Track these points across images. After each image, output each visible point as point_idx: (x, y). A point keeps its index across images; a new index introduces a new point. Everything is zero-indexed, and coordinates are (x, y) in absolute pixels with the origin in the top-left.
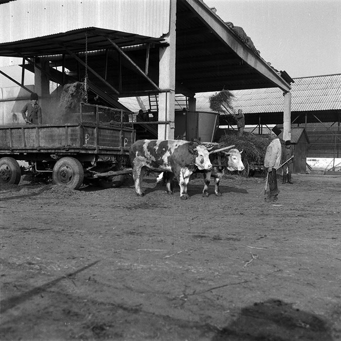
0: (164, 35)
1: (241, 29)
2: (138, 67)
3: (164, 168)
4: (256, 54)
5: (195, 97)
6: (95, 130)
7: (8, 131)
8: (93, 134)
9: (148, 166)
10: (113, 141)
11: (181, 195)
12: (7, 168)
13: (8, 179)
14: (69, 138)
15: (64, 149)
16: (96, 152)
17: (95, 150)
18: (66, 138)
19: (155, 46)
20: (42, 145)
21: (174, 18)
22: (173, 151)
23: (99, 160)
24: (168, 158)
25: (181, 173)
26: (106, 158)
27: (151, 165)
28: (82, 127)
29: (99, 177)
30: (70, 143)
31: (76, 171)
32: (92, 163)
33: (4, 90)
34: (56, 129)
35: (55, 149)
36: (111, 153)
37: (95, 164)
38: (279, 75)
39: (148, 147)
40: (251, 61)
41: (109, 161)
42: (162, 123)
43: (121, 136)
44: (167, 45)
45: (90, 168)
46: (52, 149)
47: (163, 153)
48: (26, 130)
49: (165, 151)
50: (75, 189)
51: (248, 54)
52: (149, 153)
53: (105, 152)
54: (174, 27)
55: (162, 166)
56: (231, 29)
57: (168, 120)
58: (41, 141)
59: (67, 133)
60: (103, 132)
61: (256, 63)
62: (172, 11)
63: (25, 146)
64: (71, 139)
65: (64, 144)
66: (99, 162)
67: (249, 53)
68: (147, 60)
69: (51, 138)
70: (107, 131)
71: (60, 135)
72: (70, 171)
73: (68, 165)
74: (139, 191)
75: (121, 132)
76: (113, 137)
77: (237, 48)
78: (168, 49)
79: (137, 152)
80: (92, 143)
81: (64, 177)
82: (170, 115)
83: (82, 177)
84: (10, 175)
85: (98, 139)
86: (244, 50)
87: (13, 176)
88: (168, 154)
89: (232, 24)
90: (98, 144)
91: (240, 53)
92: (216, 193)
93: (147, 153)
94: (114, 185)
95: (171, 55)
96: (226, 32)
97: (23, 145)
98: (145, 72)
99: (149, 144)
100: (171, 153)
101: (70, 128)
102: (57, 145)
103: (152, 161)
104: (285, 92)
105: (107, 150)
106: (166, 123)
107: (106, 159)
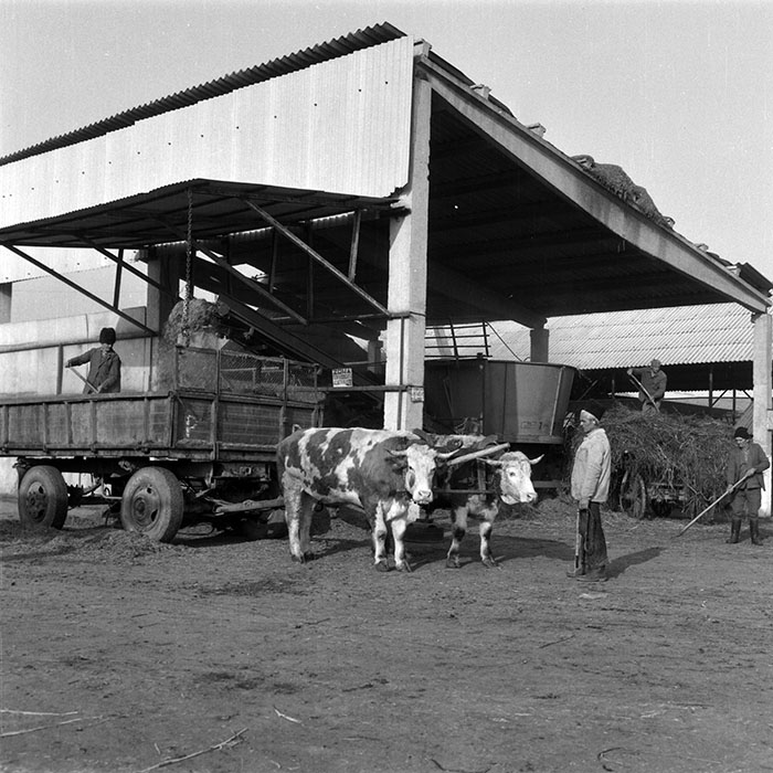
0: (397, 189)
1: (618, 170)
2: (327, 264)
3: (341, 495)
4: (663, 227)
5: (546, 327)
6: (213, 405)
7: (42, 408)
8: (206, 415)
9: (308, 490)
10: (260, 431)
11: (378, 560)
12: (41, 490)
13: (41, 513)
14: (152, 423)
15: (139, 449)
16: (212, 456)
17: (210, 451)
18: (146, 428)
19: (379, 218)
20: (101, 440)
21: (424, 151)
22: (361, 456)
23: (223, 474)
24: (350, 471)
25: (379, 510)
26: (242, 469)
27: (313, 488)
28: (175, 399)
29: (228, 514)
30: (151, 437)
31: (164, 499)
32: (208, 482)
33: (91, 318)
34: (127, 403)
35: (124, 449)
36: (253, 458)
37: (213, 485)
38: (735, 273)
39: (308, 446)
40: (649, 243)
41: (249, 478)
43: (282, 420)
44: (405, 212)
45: (201, 493)
46: (119, 449)
47: (336, 459)
48: (73, 405)
49: (343, 456)
50: (162, 541)
51: (639, 227)
52: (308, 459)
53: (240, 457)
54: (423, 172)
55: (334, 491)
56: (587, 170)
57: (406, 382)
58: (99, 431)
59: (147, 413)
60: (232, 411)
61: (662, 247)
62: (417, 137)
63: (71, 442)
64: (155, 427)
65: (141, 437)
66: (225, 478)
67: (642, 225)
68: (355, 246)
69: (117, 423)
70: (245, 408)
71: (133, 418)
72: (153, 498)
73: (151, 484)
74: (296, 549)
75: (282, 411)
76: (261, 421)
77: (607, 214)
78: (408, 219)
79: (287, 458)
80: (205, 436)
81: (142, 511)
82: (411, 370)
83: (180, 512)
84: (46, 505)
85: (219, 428)
86: (626, 216)
87: (51, 508)
88: (348, 463)
89: (589, 159)
90: (218, 437)
91: (617, 223)
92: (484, 557)
93: (305, 460)
94: (270, 532)
95: (415, 234)
96: (573, 178)
97: (67, 442)
98: (346, 274)
100: (356, 461)
101: (153, 402)
102: (128, 440)
103: (315, 479)
104: (757, 314)
105: (244, 452)
106: (402, 389)
107: (241, 472)
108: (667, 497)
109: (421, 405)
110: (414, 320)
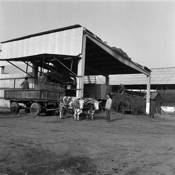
0: (80, 54)
1: (121, 49)
2: (67, 67)
3: (70, 108)
4: (129, 60)
5: (109, 77)
6: (47, 92)
7: (15, 92)
8: (46, 94)
9: (64, 107)
10: (54, 97)
11: (75, 119)
12: (15, 106)
13: (15, 110)
14: (36, 95)
15: (34, 99)
16: (46, 101)
17: (46, 100)
18: (35, 95)
19: (76, 59)
20: (27, 97)
21: (84, 47)
22: (73, 101)
23: (48, 104)
24: (71, 104)
25: (75, 110)
26: (51, 103)
27: (65, 107)
28: (40, 91)
29: (49, 111)
30: (36, 97)
31: (38, 108)
32: (45, 105)
33: (21, 74)
34: (32, 91)
35: (31, 99)
36: (53, 101)
37: (46, 106)
38: (143, 68)
39: (65, 100)
40: (126, 63)
41: (52, 105)
42: (78, 90)
43: (58, 95)
44: (81, 58)
45: (44, 107)
46: (30, 99)
47: (70, 102)
48: (21, 91)
49: (70, 101)
50: (37, 115)
51: (125, 60)
52: (65, 102)
53: (51, 101)
54: (84, 51)
55: (69, 107)
56: (115, 50)
57: (80, 88)
58: (26, 96)
59: (35, 93)
60: (50, 93)
61: (129, 64)
62: (83, 45)
63: (21, 98)
64: (37, 96)
65: (34, 97)
66: (48, 105)
67: (125, 59)
68: (72, 64)
69: (30, 95)
70: (52, 93)
71: (33, 94)
72: (36, 108)
73: (35, 105)
74: (61, 117)
75: (58, 93)
76: (55, 95)
77: (118, 58)
78: (81, 59)
79: (61, 101)
80: (45, 97)
81: (34, 110)
82: (81, 86)
83: (40, 110)
84: (16, 109)
85: (48, 96)
86: (122, 58)
87: (17, 109)
89: (115, 47)
90: (47, 98)
91: (121, 59)
92: (92, 119)
93: (64, 102)
94: (56, 114)
95: (82, 62)
96: (112, 51)
97: (20, 97)
98: (70, 69)
99: (65, 98)
100: (72, 102)
101: (36, 91)
102: (32, 98)
103: (66, 105)
104: (148, 76)
105: (52, 100)
106: (79, 90)
107: (51, 104)
108: (128, 110)
109: (83, 92)
110: (82, 78)
